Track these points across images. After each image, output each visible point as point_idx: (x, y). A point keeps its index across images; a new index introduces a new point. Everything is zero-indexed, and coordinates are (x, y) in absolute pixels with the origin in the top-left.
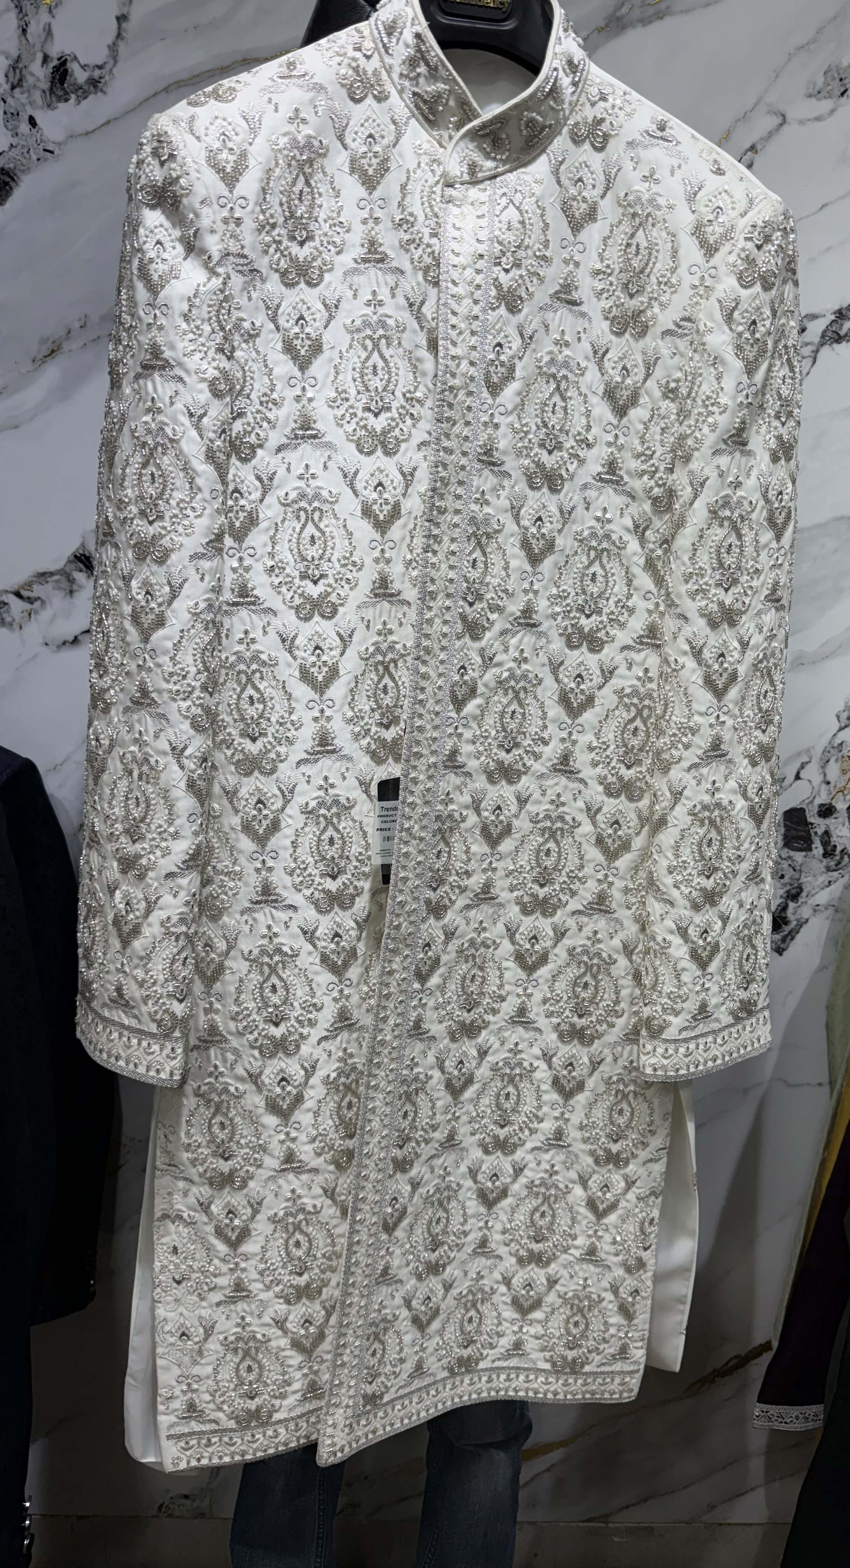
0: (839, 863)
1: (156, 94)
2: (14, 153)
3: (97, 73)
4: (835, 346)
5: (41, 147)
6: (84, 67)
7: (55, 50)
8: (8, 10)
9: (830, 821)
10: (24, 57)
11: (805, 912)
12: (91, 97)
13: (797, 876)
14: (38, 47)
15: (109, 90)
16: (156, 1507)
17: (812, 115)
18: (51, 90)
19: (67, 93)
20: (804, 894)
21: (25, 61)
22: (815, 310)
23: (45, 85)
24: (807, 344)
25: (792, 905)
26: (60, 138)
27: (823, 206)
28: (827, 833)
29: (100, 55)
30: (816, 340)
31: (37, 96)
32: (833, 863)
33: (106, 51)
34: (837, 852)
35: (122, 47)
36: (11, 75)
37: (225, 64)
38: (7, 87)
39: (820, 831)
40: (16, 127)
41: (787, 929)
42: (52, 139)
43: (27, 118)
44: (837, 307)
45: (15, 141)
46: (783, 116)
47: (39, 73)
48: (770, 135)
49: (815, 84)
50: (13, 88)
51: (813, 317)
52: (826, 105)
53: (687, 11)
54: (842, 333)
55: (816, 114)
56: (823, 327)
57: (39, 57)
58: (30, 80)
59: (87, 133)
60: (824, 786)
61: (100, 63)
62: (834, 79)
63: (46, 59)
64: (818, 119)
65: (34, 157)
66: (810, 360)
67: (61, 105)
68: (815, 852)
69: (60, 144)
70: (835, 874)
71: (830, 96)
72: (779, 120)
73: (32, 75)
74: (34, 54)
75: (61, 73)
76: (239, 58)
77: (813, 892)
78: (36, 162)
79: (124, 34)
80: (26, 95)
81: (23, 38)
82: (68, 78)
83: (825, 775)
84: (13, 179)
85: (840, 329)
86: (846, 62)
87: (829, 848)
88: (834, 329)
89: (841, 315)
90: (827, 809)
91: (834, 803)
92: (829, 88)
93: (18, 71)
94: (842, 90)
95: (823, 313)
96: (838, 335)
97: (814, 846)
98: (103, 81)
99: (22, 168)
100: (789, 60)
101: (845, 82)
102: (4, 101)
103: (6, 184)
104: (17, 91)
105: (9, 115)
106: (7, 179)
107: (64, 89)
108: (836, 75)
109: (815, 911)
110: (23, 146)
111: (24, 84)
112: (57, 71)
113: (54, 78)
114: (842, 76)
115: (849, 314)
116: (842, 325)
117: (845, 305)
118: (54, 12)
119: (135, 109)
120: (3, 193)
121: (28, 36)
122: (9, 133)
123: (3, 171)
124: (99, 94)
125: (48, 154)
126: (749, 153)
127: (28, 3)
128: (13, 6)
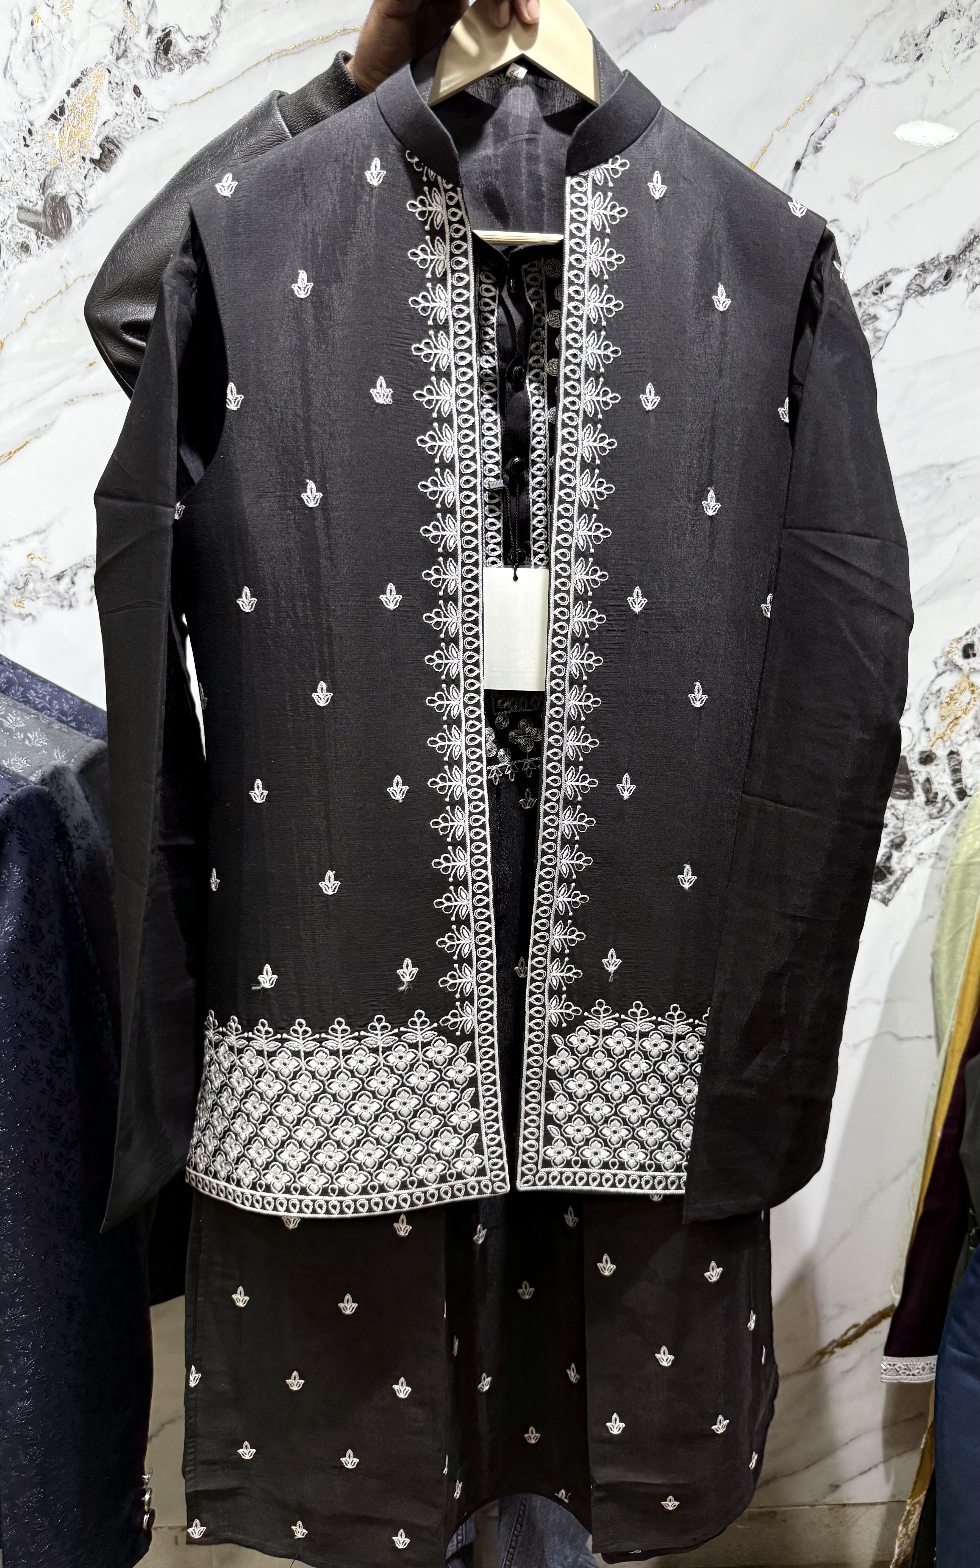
0: (941, 810)
1: (258, 63)
2: (118, 122)
3: (200, 44)
4: (919, 298)
5: (146, 116)
6: (187, 38)
7: (159, 22)
9: (931, 768)
10: (128, 29)
11: (910, 861)
12: (194, 67)
13: (900, 824)
14: (143, 19)
15: (211, 60)
17: (890, 78)
18: (155, 60)
19: (170, 63)
20: (907, 843)
21: (129, 33)
22: (899, 265)
23: (151, 56)
24: (893, 297)
25: (896, 854)
26: (164, 106)
27: (903, 165)
28: (928, 780)
29: (204, 26)
30: (901, 293)
31: (141, 66)
32: (935, 811)
33: (210, 22)
34: (939, 799)
35: (224, 16)
36: (116, 47)
37: (326, 34)
38: (113, 57)
39: (922, 778)
40: (120, 96)
41: (892, 879)
42: (156, 108)
43: (131, 87)
44: (920, 262)
45: (119, 110)
46: (863, 79)
47: (144, 45)
48: (851, 97)
49: (892, 49)
50: (118, 58)
51: (898, 271)
52: (903, 69)
54: (926, 286)
55: (894, 77)
56: (908, 281)
57: (144, 29)
58: (134, 52)
59: (192, 102)
60: (924, 733)
61: (203, 33)
62: (910, 44)
63: (150, 30)
64: (895, 82)
65: (139, 126)
66: (896, 313)
67: (166, 75)
68: (917, 799)
69: (164, 112)
70: (938, 822)
71: (907, 61)
72: (860, 83)
73: (136, 45)
74: (139, 26)
75: (165, 45)
76: (339, 28)
77: (916, 840)
78: (141, 130)
79: (226, 6)
80: (131, 65)
81: (128, 11)
82: (172, 48)
83: (925, 722)
84: (117, 147)
85: (924, 282)
86: (921, 28)
87: (931, 796)
88: (918, 282)
89: (924, 269)
90: (928, 756)
91: (934, 750)
92: (906, 52)
93: (123, 43)
94: (918, 54)
95: (907, 267)
96: (922, 287)
97: (915, 794)
98: (206, 51)
99: (127, 136)
100: (867, 27)
101: (921, 47)
102: (109, 72)
103: (110, 151)
104: (122, 61)
105: (114, 85)
106: (112, 147)
107: (168, 59)
108: (911, 41)
109: (919, 859)
110: (128, 115)
111: (129, 55)
112: (162, 42)
113: (158, 49)
114: (918, 42)
115: (932, 267)
116: (925, 278)
117: (928, 259)
119: (238, 77)
120: (108, 161)
121: (133, 9)
122: (114, 103)
123: (108, 139)
124: (203, 64)
125: (152, 122)
126: (832, 115)
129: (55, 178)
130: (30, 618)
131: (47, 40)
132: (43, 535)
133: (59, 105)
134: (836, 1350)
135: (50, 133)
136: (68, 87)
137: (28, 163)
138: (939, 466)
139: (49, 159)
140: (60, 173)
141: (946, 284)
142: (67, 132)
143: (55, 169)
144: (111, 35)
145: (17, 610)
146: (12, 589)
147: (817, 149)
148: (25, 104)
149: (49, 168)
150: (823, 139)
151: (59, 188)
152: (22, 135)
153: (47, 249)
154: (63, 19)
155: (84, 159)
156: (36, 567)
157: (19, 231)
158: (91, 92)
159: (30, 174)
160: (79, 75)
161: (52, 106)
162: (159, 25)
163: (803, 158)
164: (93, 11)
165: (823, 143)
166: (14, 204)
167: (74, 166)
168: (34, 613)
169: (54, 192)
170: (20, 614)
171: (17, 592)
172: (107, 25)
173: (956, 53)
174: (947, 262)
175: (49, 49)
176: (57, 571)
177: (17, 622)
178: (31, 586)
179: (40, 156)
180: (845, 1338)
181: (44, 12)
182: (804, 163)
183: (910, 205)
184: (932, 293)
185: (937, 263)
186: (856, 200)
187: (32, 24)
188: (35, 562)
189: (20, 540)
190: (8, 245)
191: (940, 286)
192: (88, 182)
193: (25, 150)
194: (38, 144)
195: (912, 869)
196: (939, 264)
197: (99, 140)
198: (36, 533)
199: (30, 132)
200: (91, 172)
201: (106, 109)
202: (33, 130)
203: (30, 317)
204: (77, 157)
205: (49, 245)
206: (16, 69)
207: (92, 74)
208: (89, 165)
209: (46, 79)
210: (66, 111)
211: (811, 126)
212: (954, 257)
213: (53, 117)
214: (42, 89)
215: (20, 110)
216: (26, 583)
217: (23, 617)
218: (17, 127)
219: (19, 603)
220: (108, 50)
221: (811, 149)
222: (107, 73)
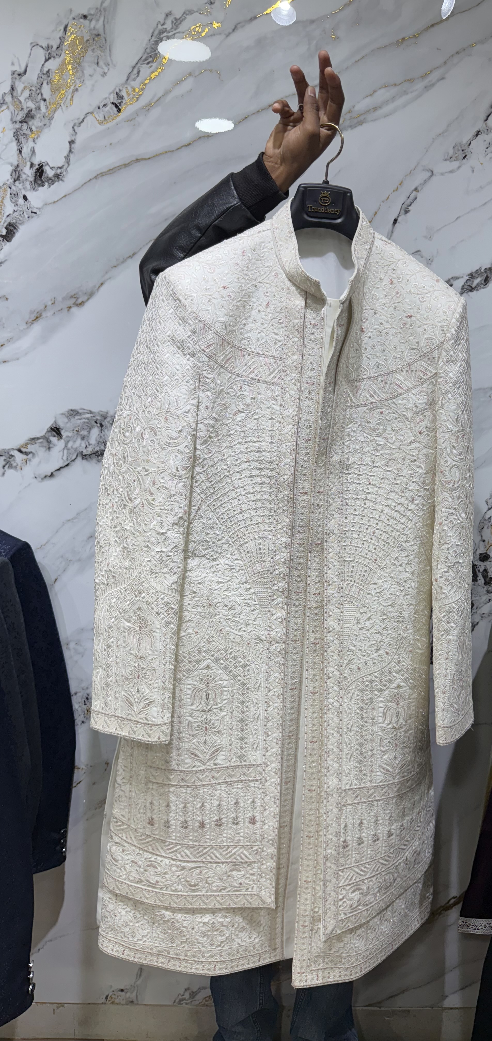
1: (90, 180)
2: (16, 214)
3: (59, 171)
4: (470, 293)
5: (30, 211)
6: (52, 168)
7: (37, 161)
8: (12, 141)
9: (487, 563)
10: (20, 165)
12: (56, 184)
14: (28, 159)
15: (65, 179)
16: (104, 997)
17: (448, 170)
18: (35, 181)
19: (43, 182)
20: (475, 607)
21: (21, 167)
22: (457, 275)
23: (32, 179)
26: (40, 205)
27: (457, 218)
28: (485, 570)
29: (61, 161)
31: (28, 184)
32: (490, 588)
33: (64, 160)
35: (72, 156)
36: (14, 174)
37: (127, 162)
38: (12, 181)
39: (482, 569)
40: (16, 201)
42: (36, 206)
43: (22, 196)
44: (469, 272)
45: (16, 209)
46: (432, 171)
47: (28, 173)
48: (425, 182)
49: (448, 153)
50: (15, 181)
51: (456, 278)
52: (455, 164)
53: (375, 120)
54: (473, 286)
55: (450, 169)
56: (462, 284)
57: (28, 164)
58: (24, 177)
59: (54, 202)
60: (482, 543)
61: (60, 165)
62: (459, 150)
63: (32, 165)
64: (451, 172)
65: (26, 216)
67: (40, 189)
68: (479, 582)
69: (40, 209)
71: (457, 159)
72: (430, 174)
73: (25, 174)
74: (26, 163)
75: (40, 172)
76: (134, 159)
77: (480, 606)
78: (27, 219)
79: (73, 150)
80: (21, 184)
81: (20, 155)
82: (44, 174)
83: (482, 536)
84: (15, 228)
85: (472, 284)
86: (465, 140)
87: (488, 579)
88: (469, 284)
89: (472, 276)
90: (484, 556)
91: (488, 553)
92: (456, 155)
93: (17, 172)
94: (464, 156)
95: (461, 276)
96: (471, 287)
97: (478, 578)
98: (62, 175)
99: (20, 222)
100: (433, 142)
101: (465, 151)
102: (10, 188)
103: (11, 231)
104: (17, 182)
105: (13, 195)
106: (12, 228)
107: (42, 180)
108: (460, 148)
109: (482, 617)
110: (20, 211)
111: (21, 179)
112: (38, 171)
113: (36, 175)
114: (463, 148)
115: (477, 275)
116: (473, 282)
117: (474, 270)
118: (36, 141)
119: (79, 188)
120: (10, 236)
121: (23, 154)
122: (13, 205)
123: (10, 224)
124: (60, 182)
125: (34, 214)
126: (414, 192)
127: (22, 137)
128: (14, 139)
134: (442, 912)
138: (484, 389)
141: (486, 285)
144: (10, 169)
147: (407, 212)
150: (410, 206)
162: (36, 161)
163: (398, 217)
165: (410, 208)
172: (9, 163)
173: (486, 153)
174: (486, 272)
180: (448, 905)
182: (399, 220)
183: (462, 241)
184: (477, 290)
185: (479, 272)
186: (430, 239)
191: (482, 286)
195: (478, 623)
196: (481, 273)
197: (5, 225)
201: (9, 208)
207: (1, 190)
211: (402, 199)
212: (490, 268)
220: (9, 177)
221: (403, 212)
222: (9, 189)
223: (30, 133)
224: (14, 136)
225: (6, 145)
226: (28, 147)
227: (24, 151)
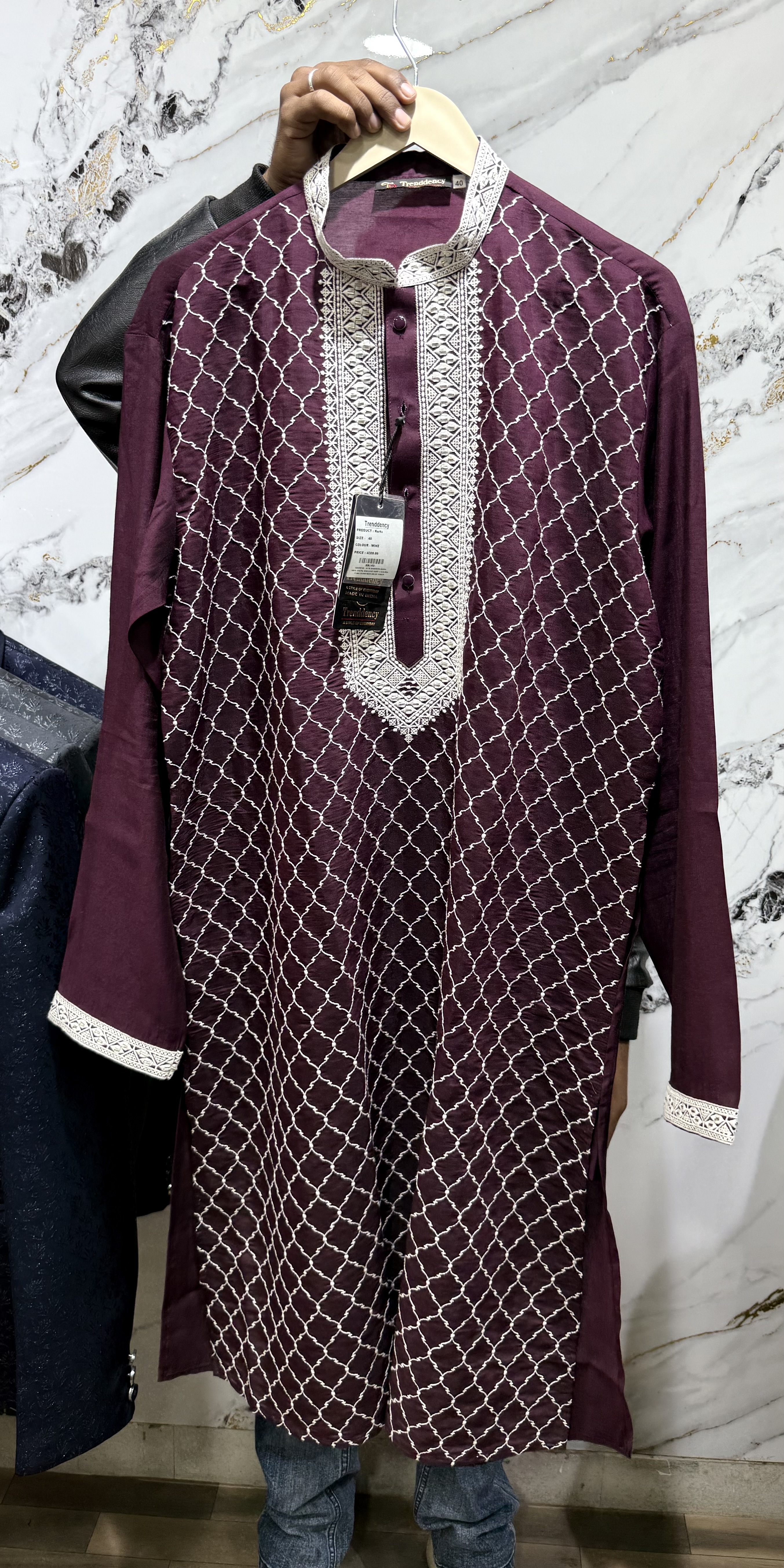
2: (129, 177)
3: (201, 107)
5: (152, 172)
6: (189, 103)
7: (166, 90)
8: (127, 57)
10: (139, 96)
12: (196, 128)
14: (152, 87)
15: (210, 121)
16: (222, 1418)
18: (162, 123)
19: (175, 125)
21: (140, 99)
23: (157, 119)
26: (167, 164)
29: (204, 92)
31: (150, 128)
33: (210, 88)
35: (222, 82)
36: (128, 112)
38: (126, 121)
40: (131, 155)
42: (162, 164)
43: (141, 147)
45: (130, 167)
47: (152, 110)
50: (130, 122)
53: (718, 30)
57: (153, 96)
58: (144, 115)
59: (192, 158)
61: (203, 98)
63: (158, 97)
65: (146, 180)
67: (171, 136)
69: (168, 168)
73: (146, 111)
74: (148, 93)
75: (170, 108)
78: (147, 184)
79: (224, 73)
80: (140, 128)
81: (139, 80)
82: (176, 112)
84: (128, 199)
93: (134, 108)
98: (206, 113)
99: (136, 189)
102: (122, 134)
103: (122, 203)
104: (133, 124)
105: (126, 145)
106: (123, 200)
107: (173, 121)
110: (137, 171)
111: (139, 119)
112: (167, 107)
113: (164, 113)
118: (166, 57)
119: (233, 136)
120: (119, 212)
121: (144, 79)
122: (126, 161)
123: (120, 193)
124: (203, 124)
125: (158, 177)
126: (776, 152)
127: (144, 51)
128: (131, 53)
129: (74, 227)
130: (44, 611)
131: (70, 108)
132: (57, 539)
133: (79, 164)
134: (758, 1313)
135: (71, 189)
136: (87, 149)
137: (51, 216)
139: (69, 212)
140: (78, 223)
142: (85, 188)
143: (75, 220)
144: (123, 102)
145: (34, 603)
146: (30, 584)
147: (761, 184)
148: (50, 165)
149: (69, 219)
150: (767, 174)
151: (78, 237)
152: (47, 191)
153: (65, 289)
154: (84, 90)
155: (99, 210)
156: (50, 566)
157: (43, 275)
158: (106, 152)
159: (53, 225)
160: (96, 138)
161: (72, 165)
163: (747, 192)
164: (109, 82)
165: (767, 178)
166: (39, 252)
167: (91, 216)
168: (48, 606)
169: (73, 240)
170: (36, 607)
171: (33, 587)
172: (121, 93)
175: (72, 115)
176: (67, 569)
177: (33, 614)
178: (45, 582)
179: (61, 209)
180: (768, 1302)
181: (68, 84)
182: (749, 197)
187: (58, 95)
188: (50, 561)
189: (37, 543)
190: (33, 288)
192: (101, 231)
193: (49, 205)
194: (60, 199)
197: (112, 194)
198: (52, 536)
199: (54, 188)
200: (105, 222)
201: (119, 166)
202: (57, 186)
203: (50, 349)
204: (93, 210)
205: (68, 286)
206: (43, 135)
207: (107, 137)
208: (103, 216)
209: (68, 142)
210: (85, 170)
211: (755, 161)
213: (74, 175)
214: (65, 150)
215: (46, 169)
216: (41, 580)
217: (38, 609)
218: (43, 184)
219: (35, 598)
220: (122, 115)
221: (755, 184)
222: (120, 135)
223: (157, 44)
224: (131, 48)
225: (118, 63)
226: (152, 68)
227: (146, 73)
